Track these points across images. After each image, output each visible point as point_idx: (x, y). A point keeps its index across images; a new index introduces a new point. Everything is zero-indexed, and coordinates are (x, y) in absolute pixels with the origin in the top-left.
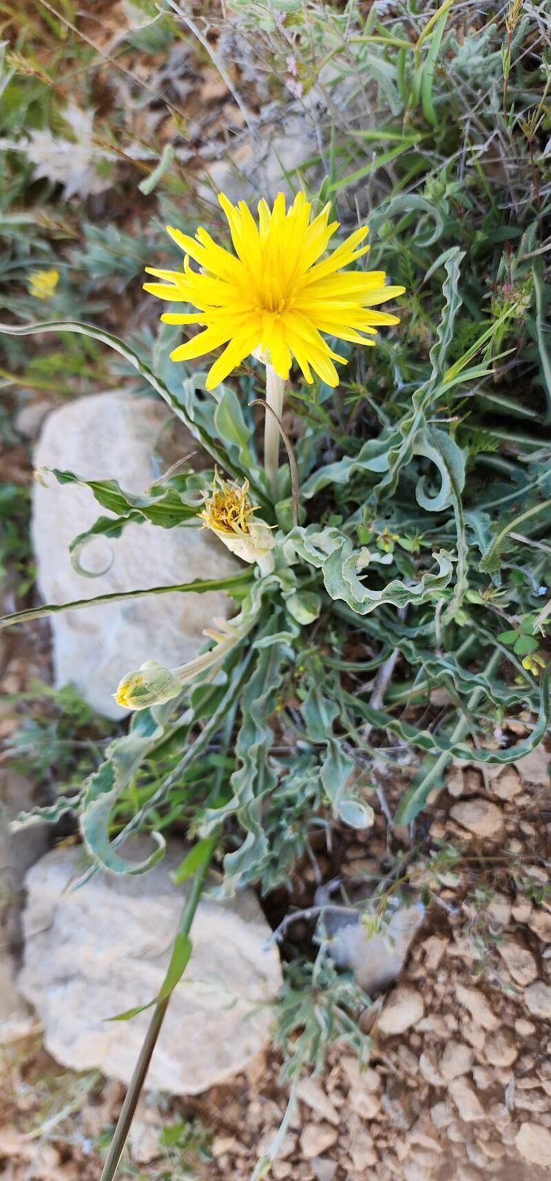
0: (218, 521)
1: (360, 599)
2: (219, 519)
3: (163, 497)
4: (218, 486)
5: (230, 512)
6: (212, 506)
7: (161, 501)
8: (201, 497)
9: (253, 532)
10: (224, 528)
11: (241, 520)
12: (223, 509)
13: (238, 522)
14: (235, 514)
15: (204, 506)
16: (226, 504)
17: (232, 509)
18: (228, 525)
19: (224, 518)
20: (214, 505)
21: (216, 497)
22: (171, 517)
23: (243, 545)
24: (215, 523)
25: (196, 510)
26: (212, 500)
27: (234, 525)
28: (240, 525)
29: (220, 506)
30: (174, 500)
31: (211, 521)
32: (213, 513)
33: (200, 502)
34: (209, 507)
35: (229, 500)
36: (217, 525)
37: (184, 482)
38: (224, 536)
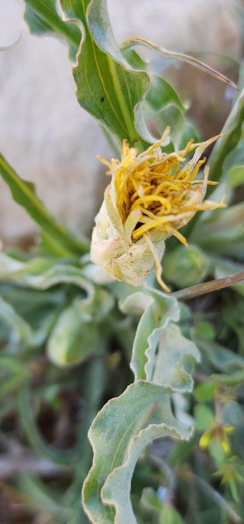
0: (128, 182)
1: (108, 495)
2: (135, 183)
3: (128, 67)
4: (190, 155)
5: (155, 197)
6: (150, 161)
7: (118, 66)
8: (158, 136)
9: (138, 249)
10: (124, 198)
11: (150, 223)
12: (154, 182)
13: (144, 220)
14: (155, 208)
15: (146, 145)
16: (166, 183)
17: (162, 200)
18: (131, 203)
19: (140, 191)
20: (155, 163)
21: (170, 161)
22: (102, 100)
23: (110, 240)
24: (124, 178)
25: (132, 138)
26: (160, 156)
27: (135, 216)
28: (139, 225)
29: (156, 175)
30: (133, 92)
31: (124, 170)
32: (140, 168)
33: (150, 138)
34: (148, 157)
35: (175, 186)
36: (122, 185)
37: (166, 100)
38: (110, 205)
